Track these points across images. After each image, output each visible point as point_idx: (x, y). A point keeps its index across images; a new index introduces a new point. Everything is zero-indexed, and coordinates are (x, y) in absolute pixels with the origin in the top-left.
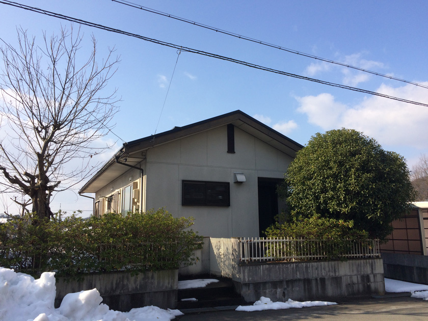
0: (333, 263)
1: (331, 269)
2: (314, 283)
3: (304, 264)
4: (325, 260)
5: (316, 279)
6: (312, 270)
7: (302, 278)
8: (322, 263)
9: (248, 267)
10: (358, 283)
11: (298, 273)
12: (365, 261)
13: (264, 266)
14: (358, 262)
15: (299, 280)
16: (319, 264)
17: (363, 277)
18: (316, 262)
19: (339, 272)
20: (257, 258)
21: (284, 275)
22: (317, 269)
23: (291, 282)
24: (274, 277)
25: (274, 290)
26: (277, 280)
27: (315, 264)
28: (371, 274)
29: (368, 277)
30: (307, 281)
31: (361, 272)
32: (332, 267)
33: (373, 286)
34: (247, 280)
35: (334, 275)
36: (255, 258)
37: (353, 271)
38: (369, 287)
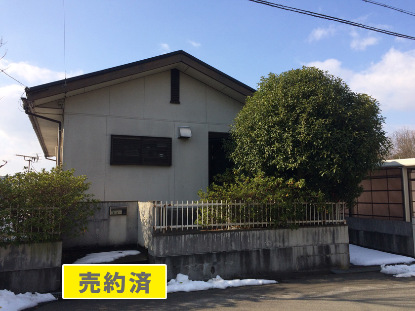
0: (281, 231)
1: (278, 238)
2: (254, 256)
3: (242, 232)
4: (270, 227)
5: (258, 251)
6: (253, 240)
7: (239, 249)
8: (267, 231)
9: (164, 238)
10: (314, 255)
11: (233, 244)
12: (324, 228)
13: (187, 236)
14: (314, 229)
15: (235, 252)
16: (262, 232)
17: (321, 248)
18: (259, 230)
19: (288, 242)
20: (177, 227)
21: (214, 247)
22: (259, 238)
23: (223, 255)
24: (200, 249)
25: (199, 265)
26: (204, 252)
27: (257, 233)
28: (331, 244)
29: (327, 248)
30: (245, 254)
31: (318, 241)
32: (280, 236)
33: (333, 258)
34: (162, 253)
35: (281, 245)
36: (175, 227)
37: (307, 240)
38: (328, 259)
